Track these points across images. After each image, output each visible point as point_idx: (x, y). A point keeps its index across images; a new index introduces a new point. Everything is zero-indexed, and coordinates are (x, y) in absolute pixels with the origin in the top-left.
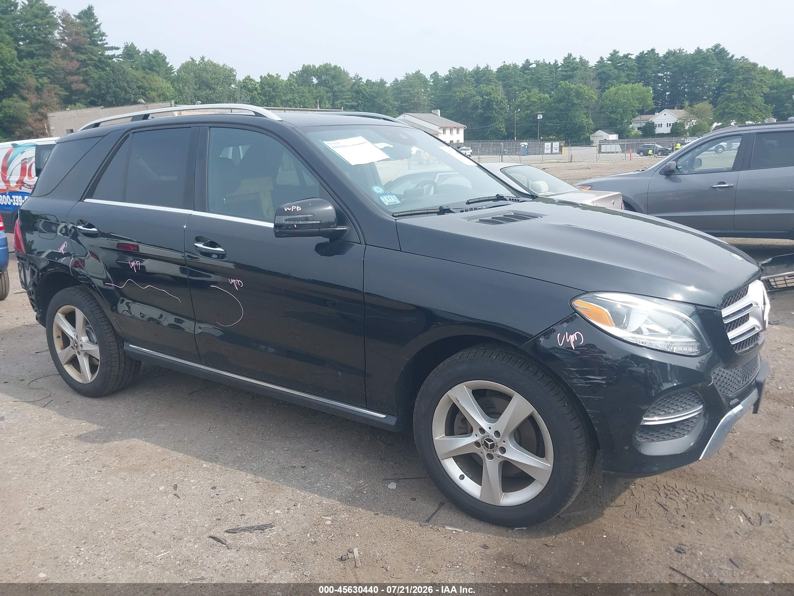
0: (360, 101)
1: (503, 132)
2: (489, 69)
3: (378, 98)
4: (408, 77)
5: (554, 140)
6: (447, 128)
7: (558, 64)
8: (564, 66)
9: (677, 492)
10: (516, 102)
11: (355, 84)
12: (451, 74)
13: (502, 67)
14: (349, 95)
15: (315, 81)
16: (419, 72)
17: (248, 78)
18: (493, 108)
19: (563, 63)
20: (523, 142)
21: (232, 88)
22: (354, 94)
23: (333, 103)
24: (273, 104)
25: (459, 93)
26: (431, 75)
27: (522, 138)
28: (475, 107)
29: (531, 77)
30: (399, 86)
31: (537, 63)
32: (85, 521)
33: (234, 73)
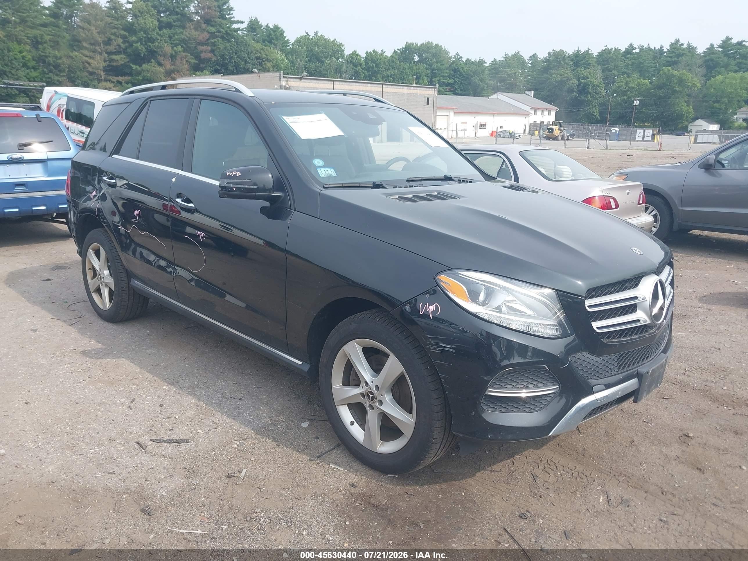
0: (457, 79)
1: (596, 116)
2: (590, 52)
3: (475, 77)
4: (507, 58)
5: (649, 127)
6: (539, 109)
7: (663, 50)
8: (670, 51)
9: (556, 467)
10: (614, 87)
11: (454, 62)
12: (549, 57)
13: (603, 51)
14: (447, 73)
15: (416, 58)
16: (519, 53)
17: (354, 54)
18: (588, 92)
19: (669, 48)
20: (615, 127)
21: (340, 61)
22: (452, 72)
23: (431, 80)
24: (375, 78)
25: (557, 76)
26: (531, 57)
27: (614, 123)
28: (570, 91)
29: (633, 62)
30: (498, 66)
31: (641, 48)
32: (53, 417)
33: (343, 48)
